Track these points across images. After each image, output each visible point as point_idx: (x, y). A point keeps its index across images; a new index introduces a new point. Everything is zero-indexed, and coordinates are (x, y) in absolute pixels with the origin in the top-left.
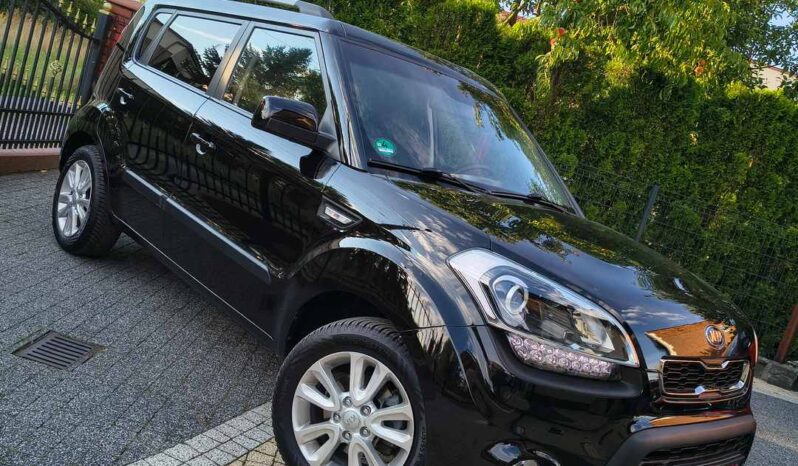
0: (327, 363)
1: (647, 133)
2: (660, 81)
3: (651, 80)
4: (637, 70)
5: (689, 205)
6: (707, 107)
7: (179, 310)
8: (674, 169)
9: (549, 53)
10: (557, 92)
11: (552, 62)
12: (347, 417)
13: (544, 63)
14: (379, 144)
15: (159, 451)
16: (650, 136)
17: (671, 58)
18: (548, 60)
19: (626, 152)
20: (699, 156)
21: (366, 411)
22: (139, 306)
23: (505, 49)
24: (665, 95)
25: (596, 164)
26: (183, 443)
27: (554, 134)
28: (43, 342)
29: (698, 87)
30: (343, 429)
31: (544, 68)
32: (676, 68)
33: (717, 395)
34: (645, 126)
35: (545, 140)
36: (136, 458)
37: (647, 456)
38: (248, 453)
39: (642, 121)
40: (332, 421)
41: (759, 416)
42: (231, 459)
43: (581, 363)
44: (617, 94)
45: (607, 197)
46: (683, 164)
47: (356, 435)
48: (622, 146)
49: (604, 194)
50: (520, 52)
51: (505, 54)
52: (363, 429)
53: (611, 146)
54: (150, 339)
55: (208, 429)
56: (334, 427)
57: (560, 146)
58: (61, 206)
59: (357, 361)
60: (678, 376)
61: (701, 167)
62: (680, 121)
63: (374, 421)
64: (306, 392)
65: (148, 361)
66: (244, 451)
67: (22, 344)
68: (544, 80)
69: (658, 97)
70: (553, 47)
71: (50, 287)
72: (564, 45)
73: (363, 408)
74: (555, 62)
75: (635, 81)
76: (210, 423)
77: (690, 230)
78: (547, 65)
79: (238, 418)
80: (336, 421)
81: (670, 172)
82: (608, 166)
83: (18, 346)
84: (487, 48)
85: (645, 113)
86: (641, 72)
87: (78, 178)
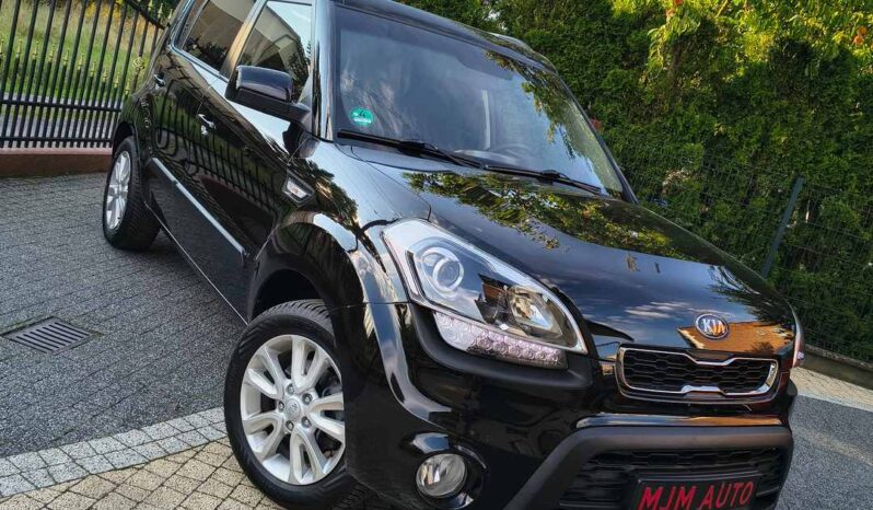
0: (272, 347)
1: (792, 117)
2: (805, 53)
3: (793, 53)
4: (777, 42)
5: (844, 201)
6: (869, 84)
7: (206, 304)
8: (826, 158)
9: (664, 26)
10: (681, 71)
11: (666, 37)
12: (289, 405)
13: (658, 38)
14: (356, 114)
15: (109, 434)
16: (796, 120)
17: (820, 26)
18: (661, 35)
19: (764, 141)
20: (858, 142)
21: (307, 400)
22: (162, 298)
23: (617, 26)
24: (812, 71)
25: (729, 154)
26: (139, 429)
27: (675, 121)
28: (40, 327)
29: (856, 60)
30: (286, 419)
31: (657, 44)
32: (828, 39)
33: (719, 397)
34: (788, 108)
35: (665, 128)
36: (80, 439)
37: (596, 457)
38: (207, 444)
39: (785, 102)
40: (277, 410)
41: (802, 431)
42: (185, 447)
43: (519, 349)
44: (754, 71)
45: (742, 194)
46: (839, 153)
47: (298, 425)
48: (759, 133)
49: (737, 190)
50: (635, 28)
51: (616, 31)
52: (305, 419)
53: (746, 134)
54: (157, 330)
55: (175, 417)
56: (278, 416)
57: (682, 134)
58: (110, 199)
59: (299, 344)
60: (652, 369)
61: (860, 155)
62: (832, 101)
63: (313, 410)
64: (253, 377)
65: (144, 350)
66: (205, 441)
67: (15, 327)
68: (657, 59)
69: (803, 74)
70: (668, 19)
71: (75, 277)
72: (681, 17)
73: (306, 396)
74: (671, 36)
75: (775, 55)
76: (179, 412)
77: (846, 231)
78: (660, 40)
79: (215, 410)
80: (281, 410)
81: (820, 162)
82: (743, 158)
83: (9, 329)
84: (595, 25)
85: (789, 91)
86: (782, 44)
87: (122, 168)
